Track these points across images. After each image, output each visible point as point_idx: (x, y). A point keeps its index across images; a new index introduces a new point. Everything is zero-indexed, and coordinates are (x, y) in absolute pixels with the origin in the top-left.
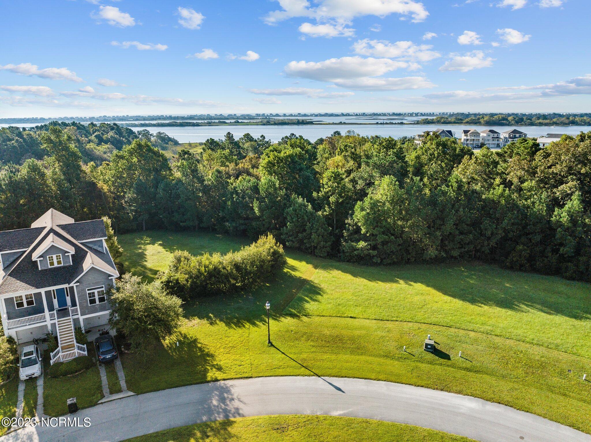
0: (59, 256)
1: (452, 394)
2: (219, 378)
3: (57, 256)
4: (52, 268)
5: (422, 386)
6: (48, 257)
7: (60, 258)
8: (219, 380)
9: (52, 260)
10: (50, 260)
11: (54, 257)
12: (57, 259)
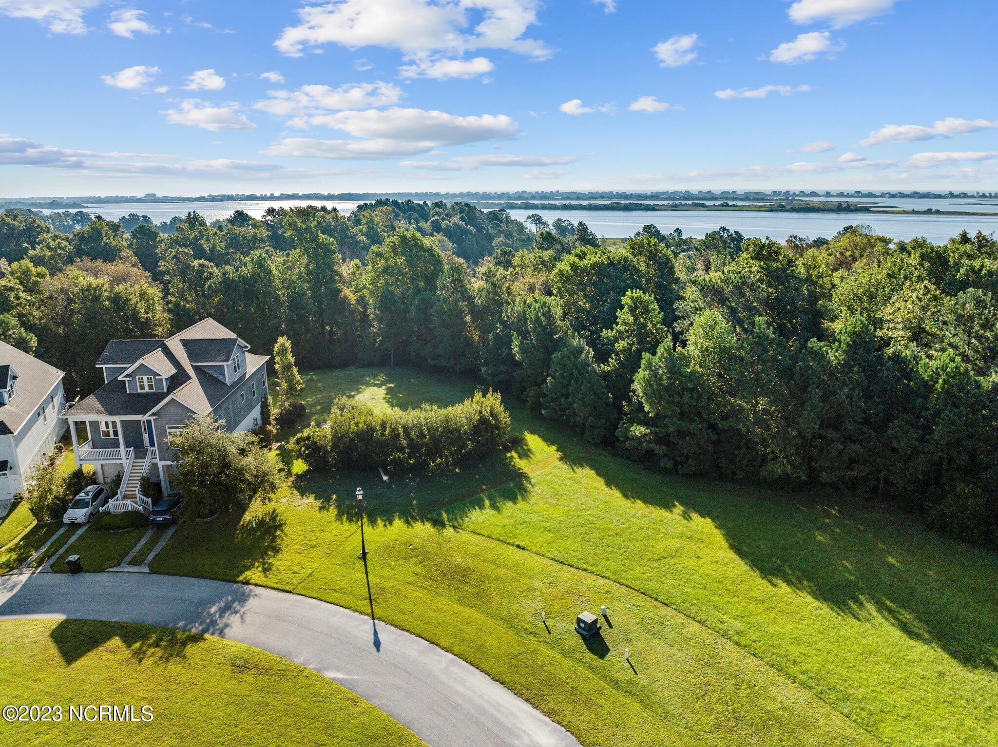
0: (151, 378)
1: (536, 713)
2: (251, 581)
3: (148, 378)
4: (141, 393)
5: (502, 683)
6: (137, 377)
7: (152, 382)
8: (250, 584)
9: (143, 382)
10: (140, 382)
11: (145, 378)
12: (148, 382)
